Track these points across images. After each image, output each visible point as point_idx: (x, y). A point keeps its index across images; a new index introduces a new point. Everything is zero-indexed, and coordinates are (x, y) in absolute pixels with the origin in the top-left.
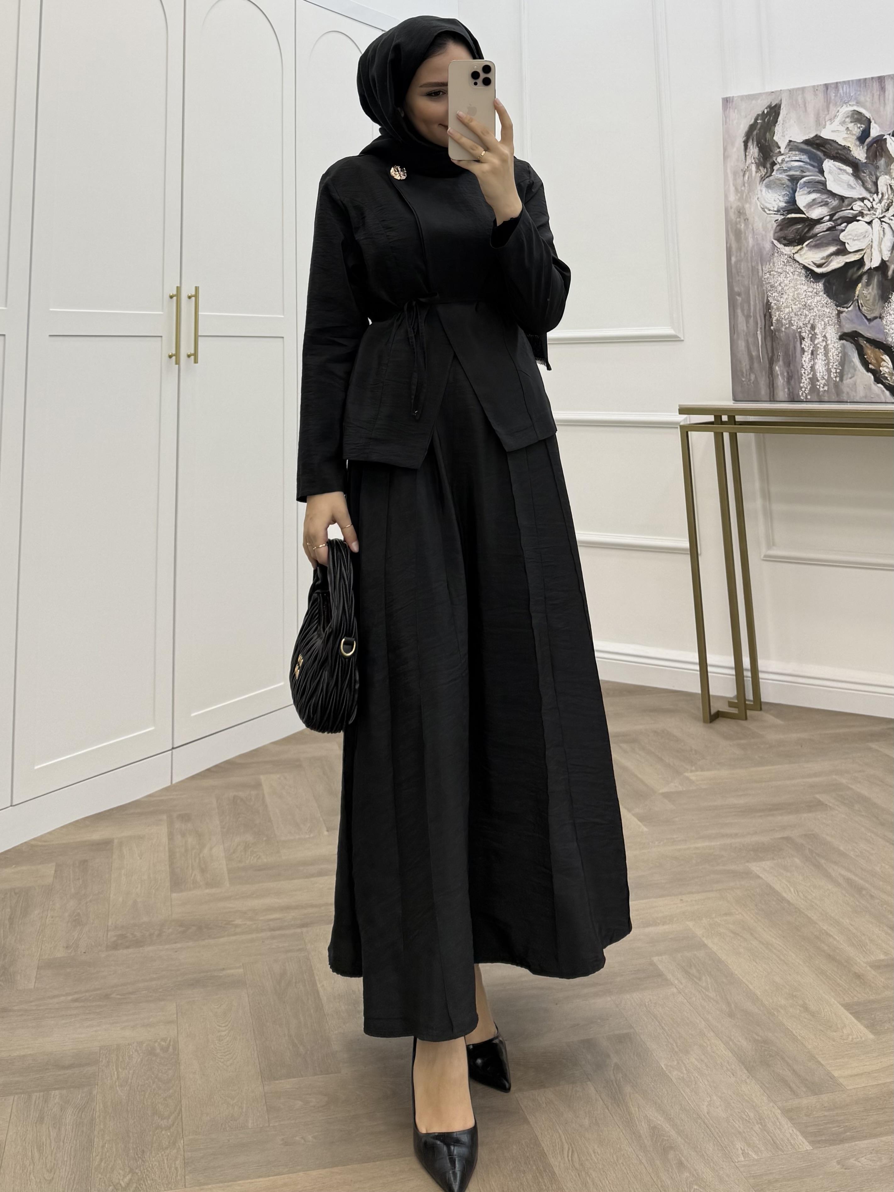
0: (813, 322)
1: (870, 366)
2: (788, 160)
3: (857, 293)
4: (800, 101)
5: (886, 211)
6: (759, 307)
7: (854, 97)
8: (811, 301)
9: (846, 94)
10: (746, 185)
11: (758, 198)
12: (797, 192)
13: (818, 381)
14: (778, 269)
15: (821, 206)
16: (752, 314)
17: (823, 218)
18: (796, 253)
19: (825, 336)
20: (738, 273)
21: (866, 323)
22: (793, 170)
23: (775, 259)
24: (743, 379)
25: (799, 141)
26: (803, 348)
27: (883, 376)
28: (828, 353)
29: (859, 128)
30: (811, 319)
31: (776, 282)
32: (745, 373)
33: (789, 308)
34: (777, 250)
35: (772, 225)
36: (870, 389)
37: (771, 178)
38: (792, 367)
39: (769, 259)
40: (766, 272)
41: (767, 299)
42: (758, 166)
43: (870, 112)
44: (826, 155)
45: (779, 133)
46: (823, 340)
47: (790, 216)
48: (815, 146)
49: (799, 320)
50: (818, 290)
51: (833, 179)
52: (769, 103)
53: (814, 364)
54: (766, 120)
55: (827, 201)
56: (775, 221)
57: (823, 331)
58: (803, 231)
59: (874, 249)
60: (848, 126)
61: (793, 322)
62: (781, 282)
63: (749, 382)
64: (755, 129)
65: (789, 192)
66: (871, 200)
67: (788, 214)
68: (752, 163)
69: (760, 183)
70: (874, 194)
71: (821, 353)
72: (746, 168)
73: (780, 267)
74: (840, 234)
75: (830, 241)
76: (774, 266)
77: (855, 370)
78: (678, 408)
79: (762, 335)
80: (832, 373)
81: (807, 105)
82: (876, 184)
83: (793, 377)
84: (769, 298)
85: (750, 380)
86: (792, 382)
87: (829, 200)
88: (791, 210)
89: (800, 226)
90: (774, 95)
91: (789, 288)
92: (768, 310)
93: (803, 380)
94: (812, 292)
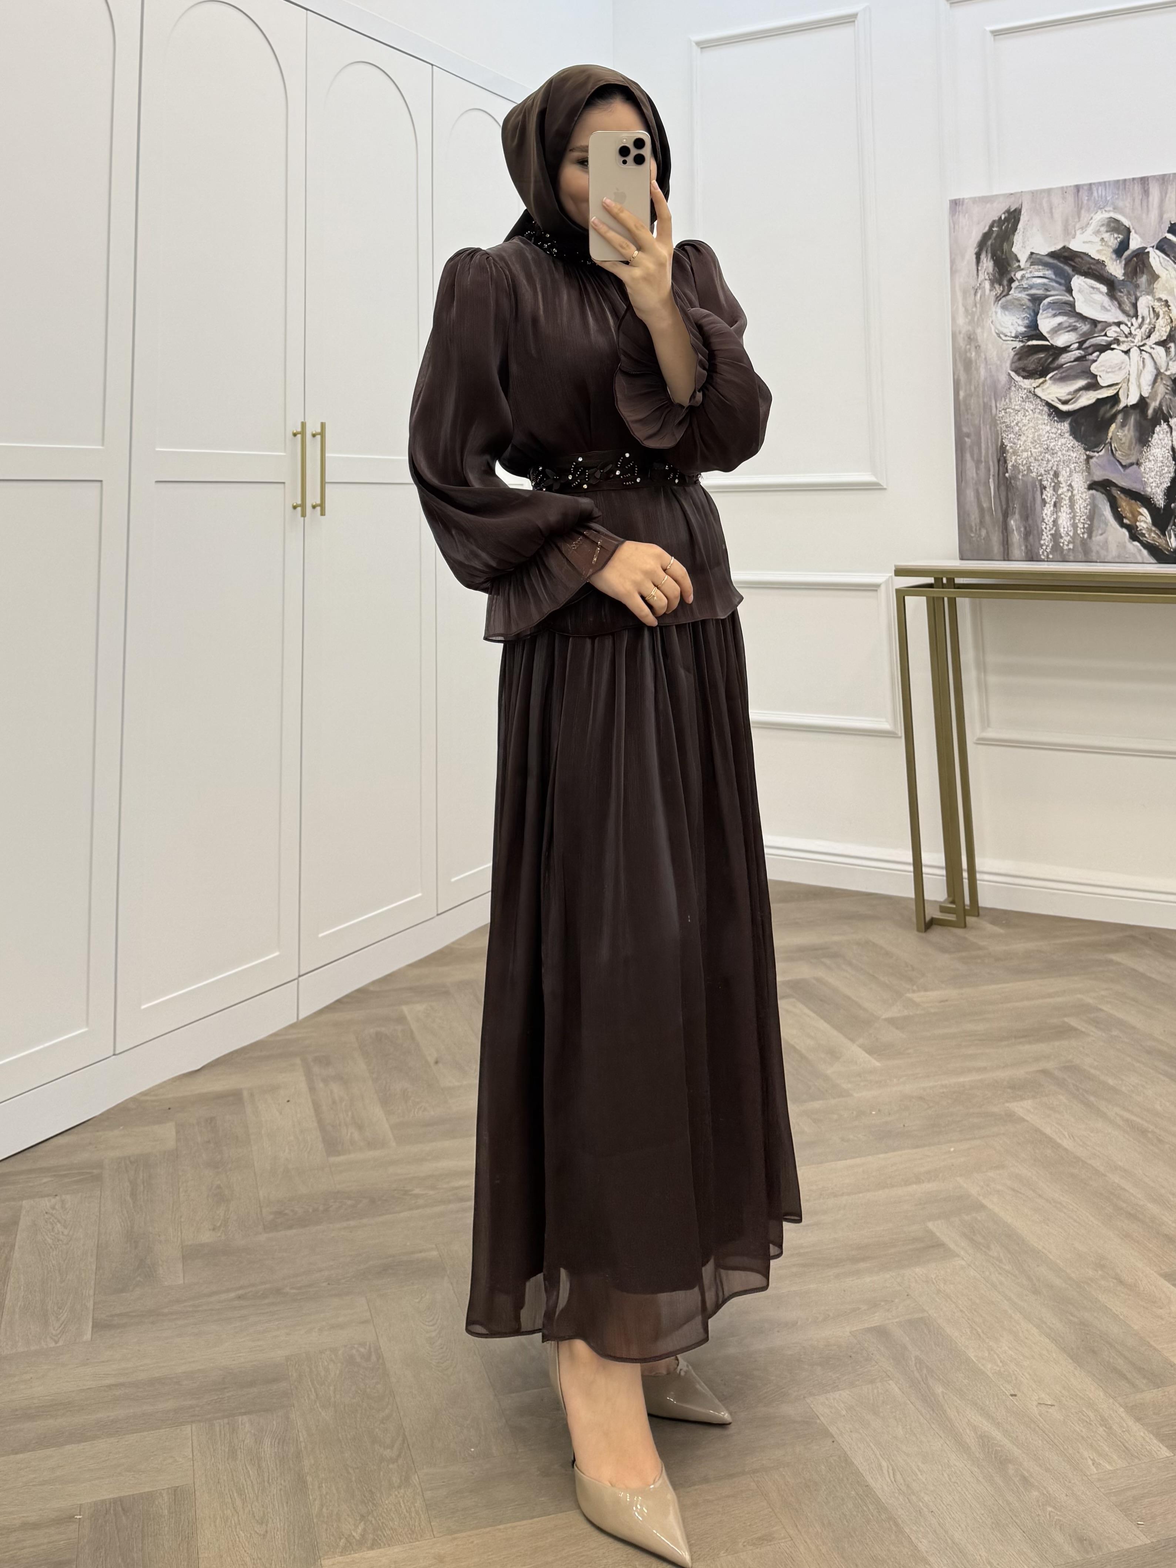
0: (1057, 469)
1: (1125, 521)
2: (1029, 276)
3: (1110, 434)
4: (1045, 205)
5: (1147, 339)
6: (992, 450)
7: (1110, 201)
8: (1054, 443)
9: (1102, 198)
10: (978, 306)
11: (992, 322)
12: (1039, 314)
13: (1061, 537)
14: (1015, 405)
15: (1069, 331)
16: (983, 459)
17: (1069, 346)
18: (1037, 387)
19: (1070, 485)
20: (967, 410)
21: (1120, 471)
22: (1036, 287)
23: (1012, 394)
24: (973, 535)
25: (1043, 254)
26: (1044, 499)
27: (1140, 532)
28: (1075, 505)
29: (1116, 238)
30: (1054, 465)
31: (1013, 421)
32: (974, 527)
33: (1027, 451)
34: (1015, 383)
35: (1009, 354)
36: (1123, 546)
37: (1009, 297)
38: (1030, 521)
39: (1005, 394)
40: (1000, 409)
41: (1002, 441)
42: (992, 283)
43: (1130, 219)
44: (1076, 270)
45: (1018, 244)
46: (1068, 490)
47: (1030, 343)
48: (1062, 259)
49: (1039, 465)
50: (1063, 431)
51: (1083, 299)
52: (1008, 207)
53: (1057, 518)
54: (1003, 227)
55: (1075, 326)
56: (1012, 349)
57: (1069, 478)
58: (1046, 360)
59: (1132, 383)
60: (1103, 237)
61: (1032, 468)
62: (1018, 422)
63: (978, 539)
64: (990, 238)
65: (1030, 315)
66: (1129, 324)
67: (1028, 340)
68: (986, 279)
69: (994, 304)
70: (1133, 317)
71: (1066, 505)
72: (978, 285)
73: (1018, 403)
74: (1091, 364)
75: (1079, 373)
76: (1010, 402)
77: (1106, 524)
78: (894, 568)
79: (994, 483)
80: (1078, 529)
81: (1054, 210)
82: (1135, 306)
83: (1031, 532)
84: (1004, 441)
85: (980, 536)
86: (1031, 538)
87: (1078, 325)
88: (1032, 335)
89: (1043, 356)
90: (1013, 199)
91: (1029, 428)
92: (1003, 454)
93: (1044, 537)
94: (1055, 433)
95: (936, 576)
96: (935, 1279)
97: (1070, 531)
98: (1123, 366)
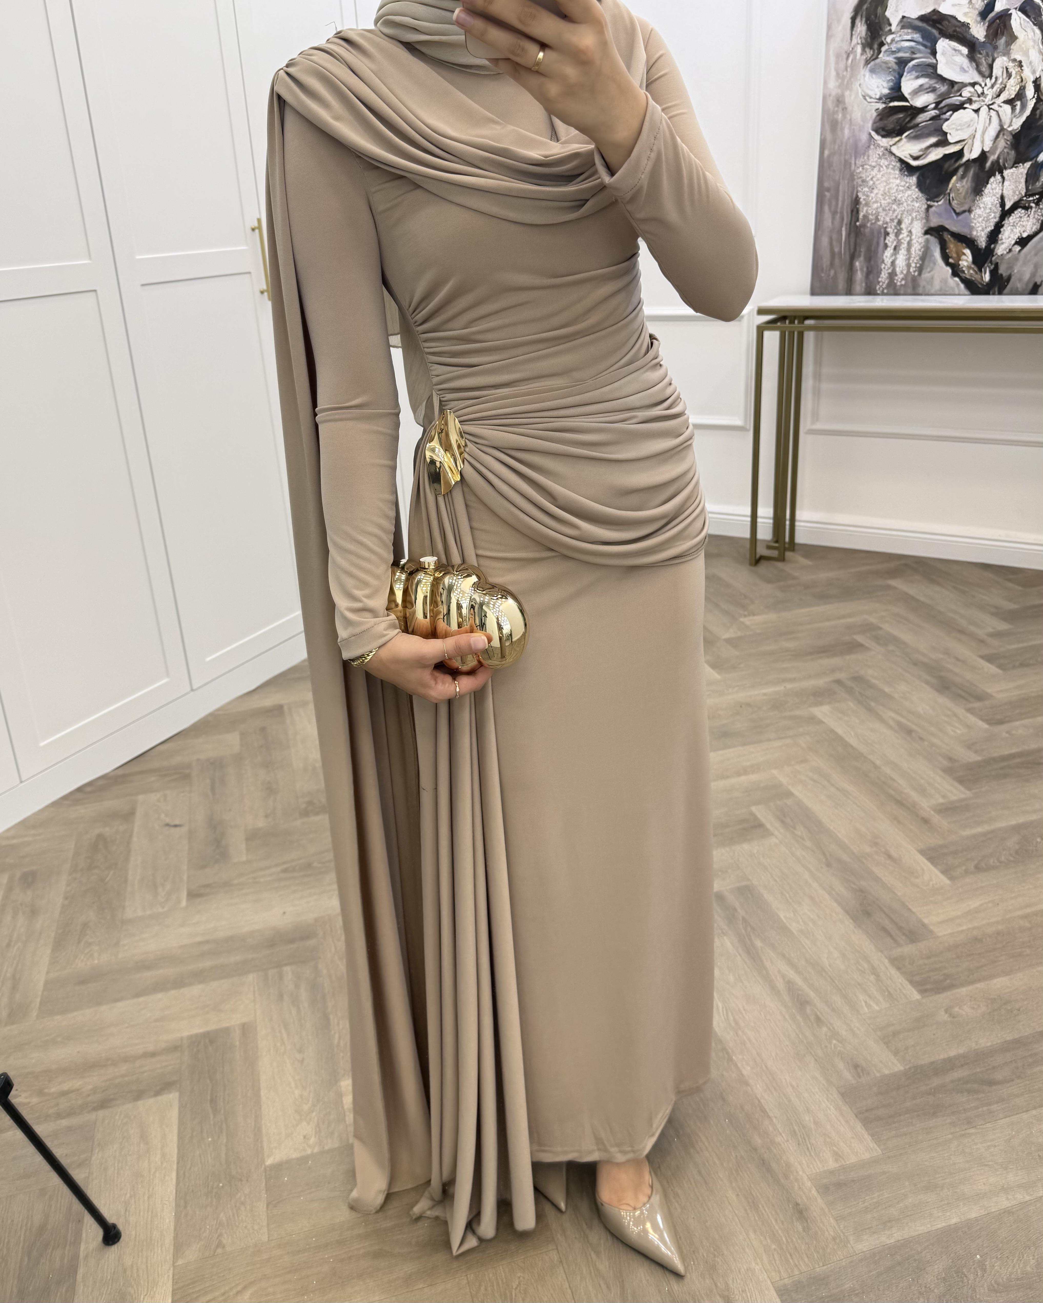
0: (901, 217)
1: (950, 260)
2: (898, 39)
3: (950, 186)
5: (996, 98)
6: (847, 202)
8: (902, 195)
10: (849, 69)
11: (859, 84)
12: (903, 77)
13: (896, 275)
14: (872, 162)
15: (928, 92)
16: (838, 210)
17: (928, 106)
18: (893, 145)
19: (910, 231)
20: (831, 165)
21: (954, 217)
22: (904, 47)
23: (870, 151)
24: (823, 275)
25: (913, 17)
26: (886, 243)
27: (961, 270)
28: (911, 248)
30: (898, 214)
31: (868, 176)
32: (825, 268)
33: (877, 202)
34: (873, 141)
35: (872, 115)
36: (945, 281)
37: (877, 61)
38: (872, 262)
39: (864, 152)
40: (858, 166)
41: (856, 195)
42: (864, 47)
44: (942, 33)
46: (908, 236)
47: (892, 104)
48: (931, 23)
49: (886, 215)
50: (910, 184)
51: (945, 61)
53: (894, 259)
55: (934, 87)
56: (875, 110)
57: (909, 225)
58: (904, 120)
59: (977, 139)
61: (879, 217)
62: (873, 177)
63: (828, 278)
64: (866, 3)
65: (895, 77)
66: (983, 85)
67: (891, 101)
68: (858, 44)
69: (863, 67)
70: (987, 78)
71: (904, 248)
72: (851, 49)
73: (874, 160)
74: (944, 123)
75: (932, 131)
76: (868, 159)
77: (934, 263)
79: (846, 231)
80: (911, 268)
82: (991, 67)
83: (871, 271)
84: (858, 194)
85: (829, 275)
86: (871, 277)
87: (937, 86)
88: (895, 97)
89: (901, 116)
91: (881, 182)
92: (856, 205)
93: (882, 275)
94: (904, 186)
97: (904, 270)
98: (972, 123)
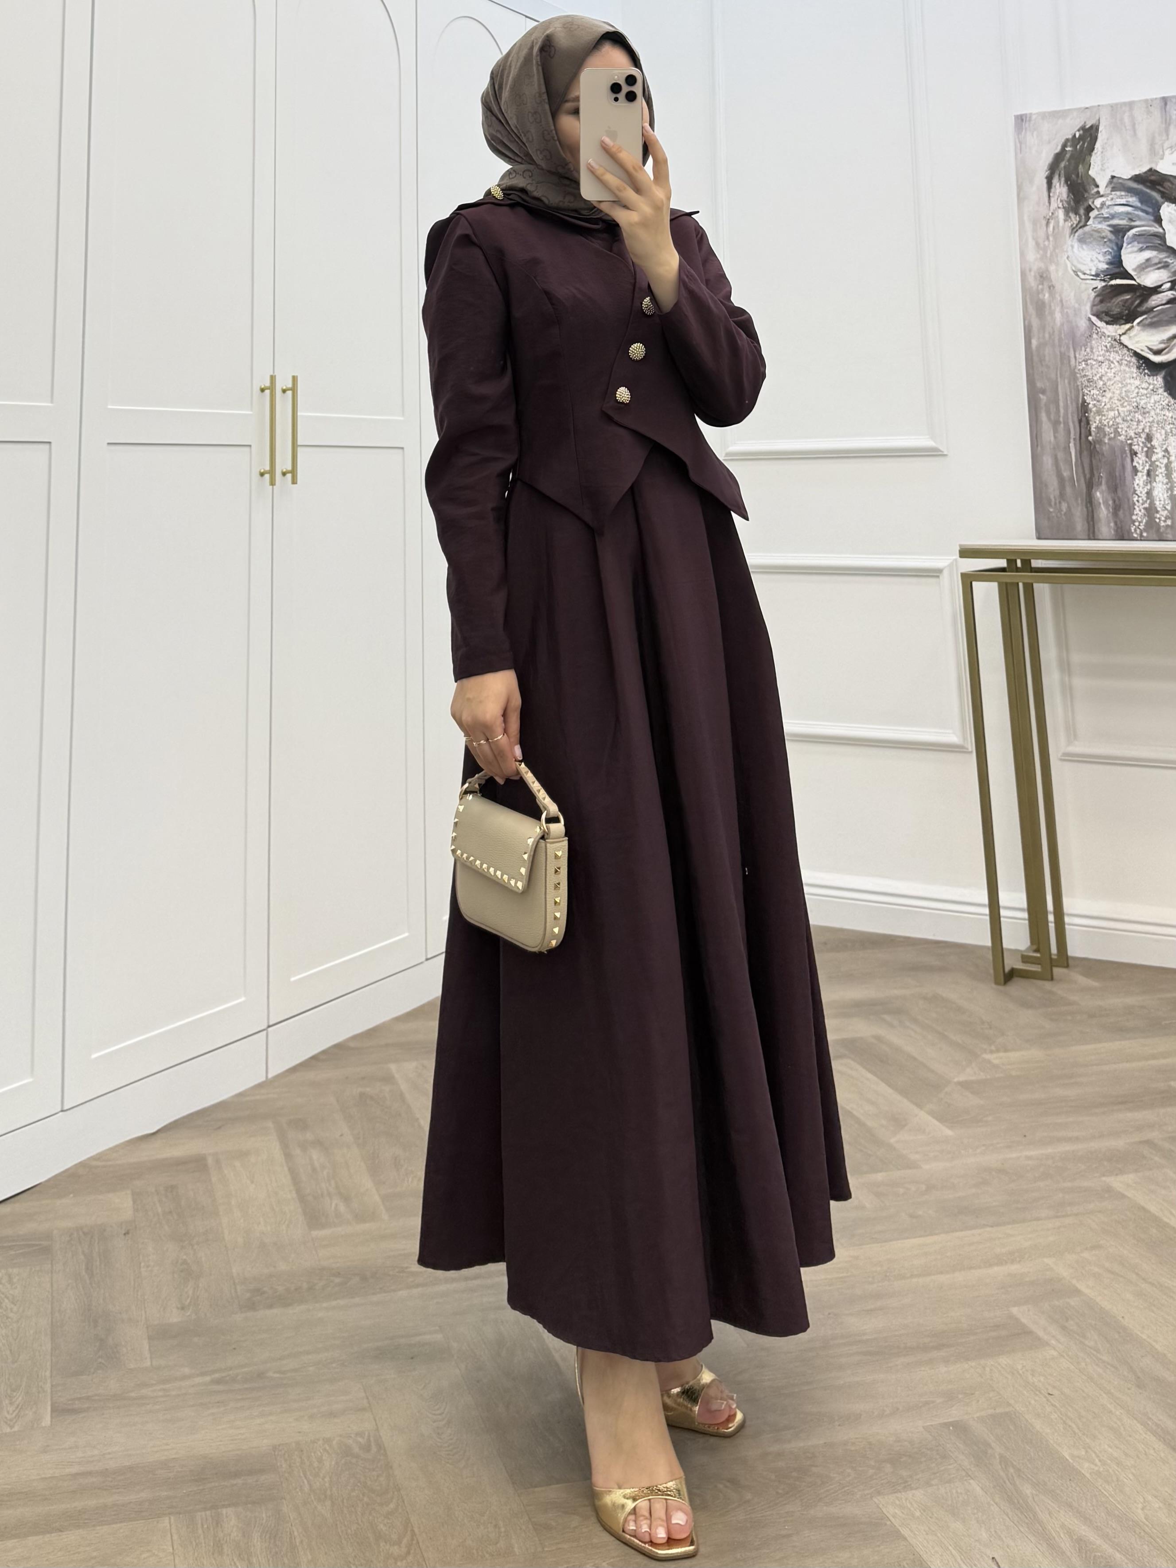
0: (1150, 431)
2: (1110, 203)
4: (1126, 120)
6: (1072, 408)
8: (1146, 401)
10: (1051, 239)
11: (1068, 258)
12: (1123, 248)
13: (1157, 512)
14: (1098, 356)
15: (1159, 269)
16: (1061, 419)
17: (1161, 285)
18: (1124, 334)
19: (1166, 451)
20: (1041, 362)
22: (1118, 217)
23: (1093, 342)
24: (1052, 510)
25: (1126, 178)
26: (1136, 466)
28: (1172, 474)
30: (1146, 427)
31: (1096, 375)
32: (1053, 500)
33: (1113, 410)
34: (1096, 329)
35: (1089, 295)
37: (1087, 229)
38: (1120, 493)
39: (1084, 342)
40: (1080, 361)
41: (1083, 399)
42: (1067, 212)
44: (1165, 197)
45: (1096, 165)
46: (1164, 456)
47: (1113, 282)
48: (1148, 184)
49: (1128, 427)
50: (1156, 387)
51: (1175, 231)
52: (1081, 125)
53: (1151, 489)
54: (1078, 147)
55: (1166, 262)
56: (1093, 290)
57: (1164, 442)
58: (1132, 303)
61: (1120, 430)
62: (1102, 375)
63: (1059, 514)
64: (1063, 160)
65: (1112, 249)
67: (1111, 279)
68: (1059, 208)
69: (1070, 237)
71: (1161, 473)
72: (1050, 214)
73: (1101, 353)
75: (1171, 318)
76: (1092, 352)
78: (958, 548)
79: (1076, 449)
81: (1137, 126)
83: (1121, 506)
84: (1085, 397)
85: (1060, 510)
86: (1121, 513)
87: (1168, 260)
88: (1113, 274)
89: (1128, 297)
90: (1088, 113)
91: (1115, 382)
92: (1085, 414)
93: (1137, 511)
94: (1147, 389)
95: (1008, 558)
96: (1021, 1369)
97: (1168, 503)
